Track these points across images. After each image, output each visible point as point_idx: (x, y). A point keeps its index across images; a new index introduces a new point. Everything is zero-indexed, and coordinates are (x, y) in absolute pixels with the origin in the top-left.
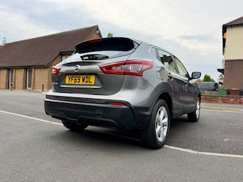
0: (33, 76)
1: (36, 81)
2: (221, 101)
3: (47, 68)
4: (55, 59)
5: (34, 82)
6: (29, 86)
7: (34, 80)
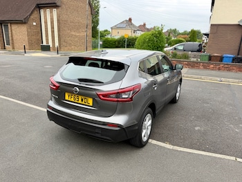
0: (10, 32)
1: (14, 39)
2: (202, 67)
3: (25, 23)
4: (32, 12)
5: (12, 39)
6: (8, 44)
7: (12, 36)
